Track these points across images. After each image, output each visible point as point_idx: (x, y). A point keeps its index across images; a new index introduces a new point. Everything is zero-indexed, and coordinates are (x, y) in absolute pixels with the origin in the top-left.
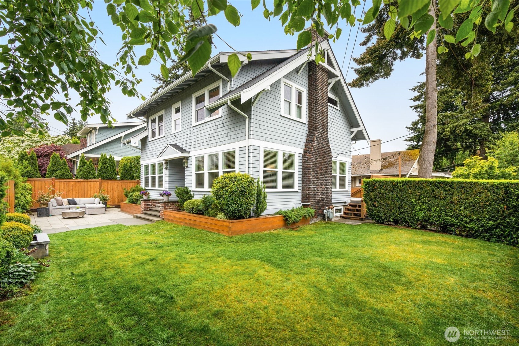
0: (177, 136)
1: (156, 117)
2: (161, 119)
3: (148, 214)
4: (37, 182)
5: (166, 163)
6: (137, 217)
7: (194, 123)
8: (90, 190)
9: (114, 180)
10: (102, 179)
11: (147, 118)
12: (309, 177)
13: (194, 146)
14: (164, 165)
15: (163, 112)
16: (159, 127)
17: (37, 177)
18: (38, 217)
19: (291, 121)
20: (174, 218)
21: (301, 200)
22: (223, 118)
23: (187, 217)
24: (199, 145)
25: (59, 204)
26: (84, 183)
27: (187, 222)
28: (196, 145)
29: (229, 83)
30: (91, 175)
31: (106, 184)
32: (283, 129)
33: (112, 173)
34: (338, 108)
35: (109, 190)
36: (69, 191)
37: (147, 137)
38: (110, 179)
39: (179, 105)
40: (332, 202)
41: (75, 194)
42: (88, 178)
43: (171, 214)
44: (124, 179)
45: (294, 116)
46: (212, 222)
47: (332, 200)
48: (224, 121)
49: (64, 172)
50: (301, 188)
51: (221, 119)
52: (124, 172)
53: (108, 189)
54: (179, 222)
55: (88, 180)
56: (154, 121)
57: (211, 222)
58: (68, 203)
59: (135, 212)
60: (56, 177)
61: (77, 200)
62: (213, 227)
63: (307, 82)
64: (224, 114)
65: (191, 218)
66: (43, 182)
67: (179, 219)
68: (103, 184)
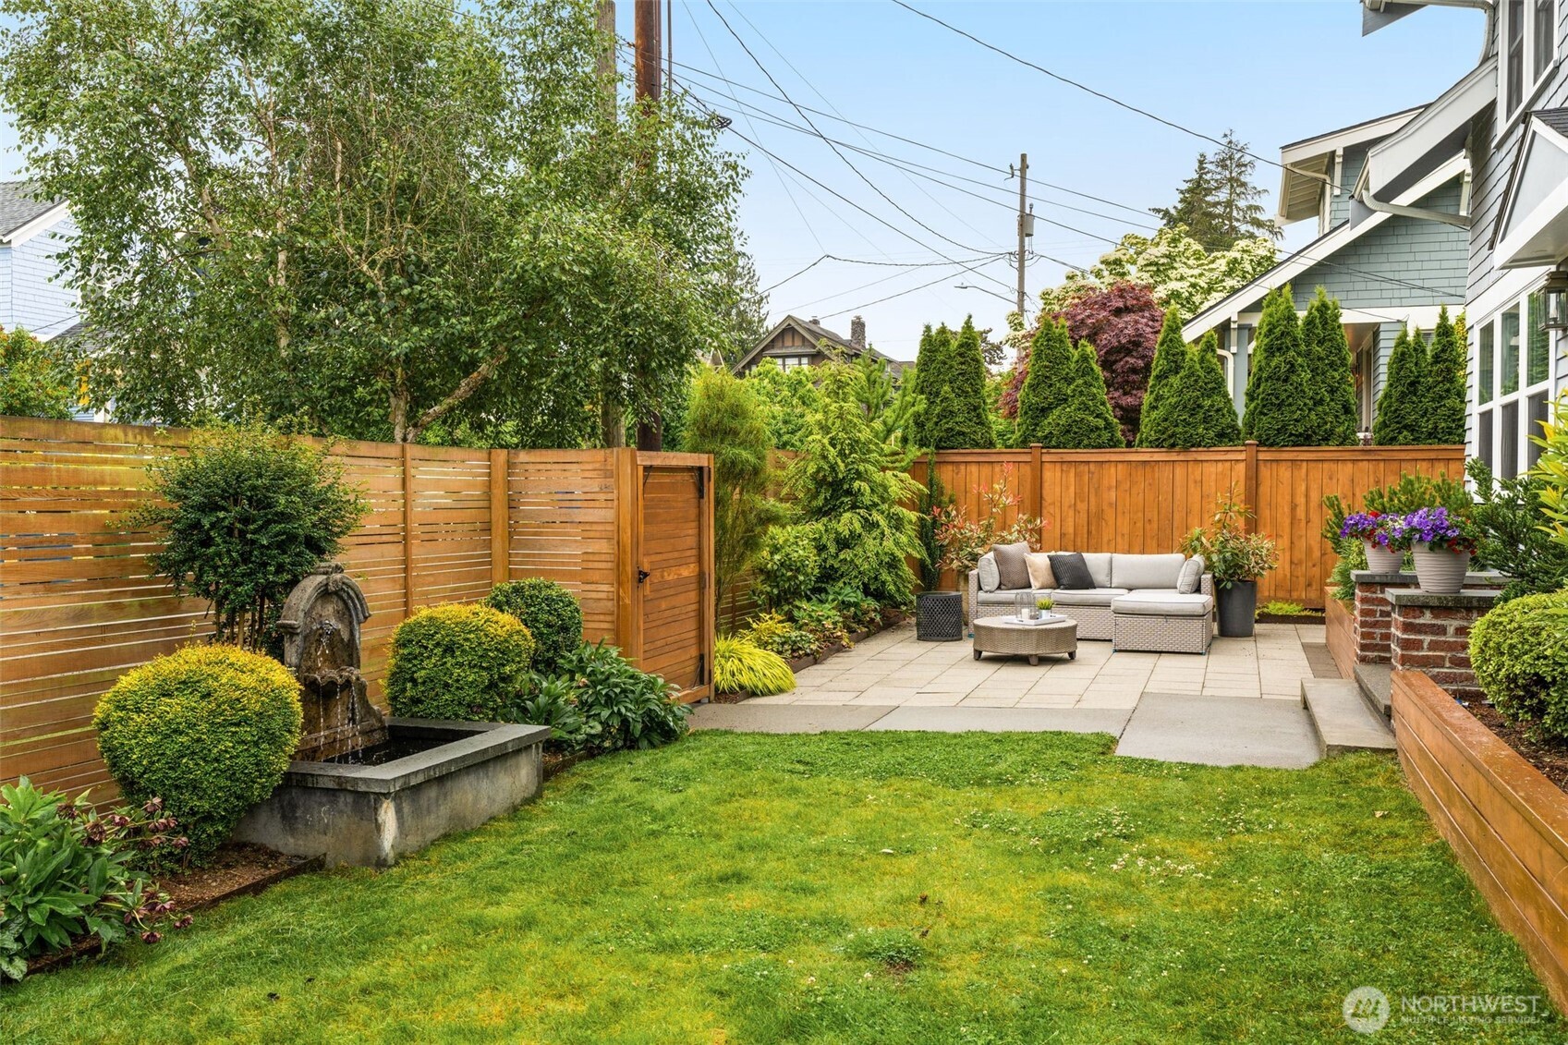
3: (1362, 690)
4: (974, 468)
8: (1196, 507)
9: (1330, 450)
10: (1261, 444)
17: (977, 445)
18: (920, 638)
25: (1015, 578)
26: (1168, 468)
30: (1205, 420)
31: (1284, 472)
33: (1320, 402)
35: (1301, 513)
36: (1100, 515)
38: (1305, 439)
41: (1126, 531)
42: (1191, 443)
44: (1393, 440)
49: (1080, 415)
52: (1395, 394)
53: (1294, 508)
55: (1185, 450)
58: (1050, 579)
60: (1048, 442)
61: (1095, 561)
66: (997, 468)
68: (1265, 472)
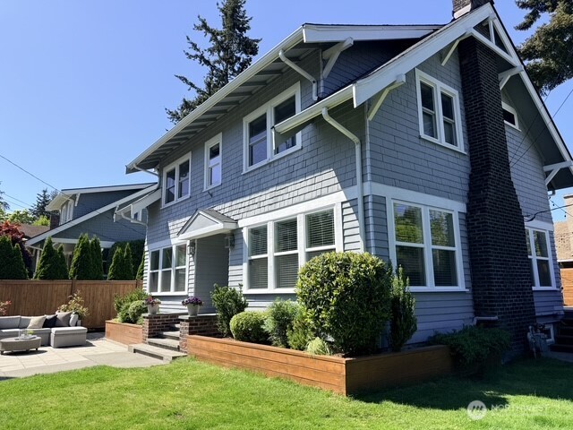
0: (215, 194)
1: (176, 165)
2: (184, 169)
3: (156, 345)
5: (192, 244)
6: (135, 351)
7: (246, 169)
9: (97, 281)
10: (78, 279)
11: (160, 170)
12: (488, 259)
13: (246, 209)
14: (188, 248)
15: (188, 157)
16: (181, 185)
19: (438, 149)
20: (210, 352)
21: (471, 310)
22: (304, 151)
23: (238, 350)
24: (256, 206)
26: (46, 287)
27: (237, 361)
28: (251, 208)
29: (314, 86)
30: (60, 271)
31: (84, 288)
32: (425, 163)
33: (94, 267)
34: (516, 127)
37: (159, 201)
38: (91, 278)
39: (217, 140)
40: (537, 314)
43: (204, 343)
44: (114, 279)
45: (441, 139)
46: (297, 361)
47: (536, 310)
48: (308, 156)
50: (470, 285)
51: (300, 153)
53: (86, 298)
54: (221, 361)
55: (53, 281)
56: (171, 174)
57: (295, 362)
59: (131, 340)
62: (300, 375)
63: (459, 79)
64: (307, 143)
65: (248, 352)
67: (221, 354)
68: (78, 287)
